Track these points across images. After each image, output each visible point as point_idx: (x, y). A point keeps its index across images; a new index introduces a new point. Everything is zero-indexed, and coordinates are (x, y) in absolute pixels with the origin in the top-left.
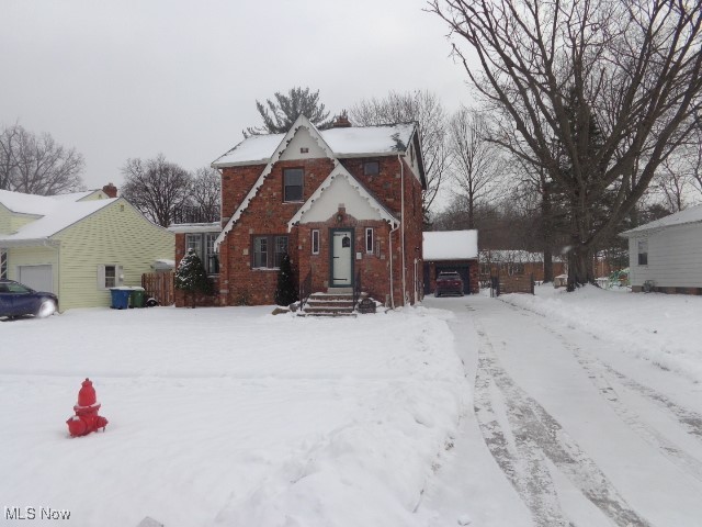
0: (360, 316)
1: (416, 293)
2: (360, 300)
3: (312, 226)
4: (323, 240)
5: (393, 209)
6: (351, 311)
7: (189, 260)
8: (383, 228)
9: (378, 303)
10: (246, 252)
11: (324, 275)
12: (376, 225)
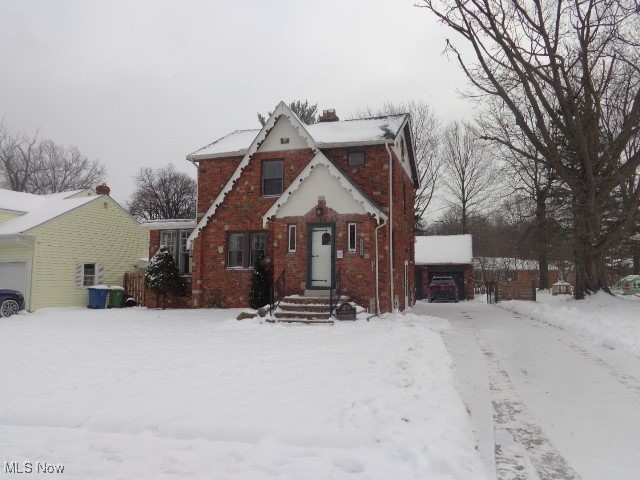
0: (338, 323)
1: (407, 298)
2: (339, 305)
3: (288, 221)
4: (301, 236)
5: (380, 204)
6: (327, 317)
7: (160, 257)
8: (367, 224)
9: (359, 308)
10: (221, 250)
11: (301, 275)
12: (359, 219)
